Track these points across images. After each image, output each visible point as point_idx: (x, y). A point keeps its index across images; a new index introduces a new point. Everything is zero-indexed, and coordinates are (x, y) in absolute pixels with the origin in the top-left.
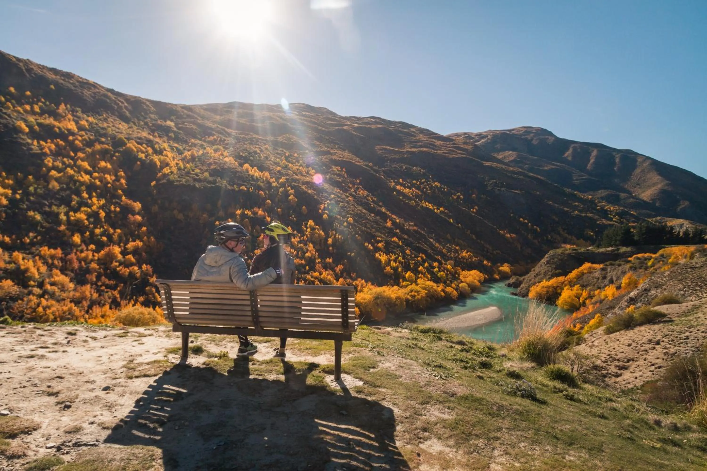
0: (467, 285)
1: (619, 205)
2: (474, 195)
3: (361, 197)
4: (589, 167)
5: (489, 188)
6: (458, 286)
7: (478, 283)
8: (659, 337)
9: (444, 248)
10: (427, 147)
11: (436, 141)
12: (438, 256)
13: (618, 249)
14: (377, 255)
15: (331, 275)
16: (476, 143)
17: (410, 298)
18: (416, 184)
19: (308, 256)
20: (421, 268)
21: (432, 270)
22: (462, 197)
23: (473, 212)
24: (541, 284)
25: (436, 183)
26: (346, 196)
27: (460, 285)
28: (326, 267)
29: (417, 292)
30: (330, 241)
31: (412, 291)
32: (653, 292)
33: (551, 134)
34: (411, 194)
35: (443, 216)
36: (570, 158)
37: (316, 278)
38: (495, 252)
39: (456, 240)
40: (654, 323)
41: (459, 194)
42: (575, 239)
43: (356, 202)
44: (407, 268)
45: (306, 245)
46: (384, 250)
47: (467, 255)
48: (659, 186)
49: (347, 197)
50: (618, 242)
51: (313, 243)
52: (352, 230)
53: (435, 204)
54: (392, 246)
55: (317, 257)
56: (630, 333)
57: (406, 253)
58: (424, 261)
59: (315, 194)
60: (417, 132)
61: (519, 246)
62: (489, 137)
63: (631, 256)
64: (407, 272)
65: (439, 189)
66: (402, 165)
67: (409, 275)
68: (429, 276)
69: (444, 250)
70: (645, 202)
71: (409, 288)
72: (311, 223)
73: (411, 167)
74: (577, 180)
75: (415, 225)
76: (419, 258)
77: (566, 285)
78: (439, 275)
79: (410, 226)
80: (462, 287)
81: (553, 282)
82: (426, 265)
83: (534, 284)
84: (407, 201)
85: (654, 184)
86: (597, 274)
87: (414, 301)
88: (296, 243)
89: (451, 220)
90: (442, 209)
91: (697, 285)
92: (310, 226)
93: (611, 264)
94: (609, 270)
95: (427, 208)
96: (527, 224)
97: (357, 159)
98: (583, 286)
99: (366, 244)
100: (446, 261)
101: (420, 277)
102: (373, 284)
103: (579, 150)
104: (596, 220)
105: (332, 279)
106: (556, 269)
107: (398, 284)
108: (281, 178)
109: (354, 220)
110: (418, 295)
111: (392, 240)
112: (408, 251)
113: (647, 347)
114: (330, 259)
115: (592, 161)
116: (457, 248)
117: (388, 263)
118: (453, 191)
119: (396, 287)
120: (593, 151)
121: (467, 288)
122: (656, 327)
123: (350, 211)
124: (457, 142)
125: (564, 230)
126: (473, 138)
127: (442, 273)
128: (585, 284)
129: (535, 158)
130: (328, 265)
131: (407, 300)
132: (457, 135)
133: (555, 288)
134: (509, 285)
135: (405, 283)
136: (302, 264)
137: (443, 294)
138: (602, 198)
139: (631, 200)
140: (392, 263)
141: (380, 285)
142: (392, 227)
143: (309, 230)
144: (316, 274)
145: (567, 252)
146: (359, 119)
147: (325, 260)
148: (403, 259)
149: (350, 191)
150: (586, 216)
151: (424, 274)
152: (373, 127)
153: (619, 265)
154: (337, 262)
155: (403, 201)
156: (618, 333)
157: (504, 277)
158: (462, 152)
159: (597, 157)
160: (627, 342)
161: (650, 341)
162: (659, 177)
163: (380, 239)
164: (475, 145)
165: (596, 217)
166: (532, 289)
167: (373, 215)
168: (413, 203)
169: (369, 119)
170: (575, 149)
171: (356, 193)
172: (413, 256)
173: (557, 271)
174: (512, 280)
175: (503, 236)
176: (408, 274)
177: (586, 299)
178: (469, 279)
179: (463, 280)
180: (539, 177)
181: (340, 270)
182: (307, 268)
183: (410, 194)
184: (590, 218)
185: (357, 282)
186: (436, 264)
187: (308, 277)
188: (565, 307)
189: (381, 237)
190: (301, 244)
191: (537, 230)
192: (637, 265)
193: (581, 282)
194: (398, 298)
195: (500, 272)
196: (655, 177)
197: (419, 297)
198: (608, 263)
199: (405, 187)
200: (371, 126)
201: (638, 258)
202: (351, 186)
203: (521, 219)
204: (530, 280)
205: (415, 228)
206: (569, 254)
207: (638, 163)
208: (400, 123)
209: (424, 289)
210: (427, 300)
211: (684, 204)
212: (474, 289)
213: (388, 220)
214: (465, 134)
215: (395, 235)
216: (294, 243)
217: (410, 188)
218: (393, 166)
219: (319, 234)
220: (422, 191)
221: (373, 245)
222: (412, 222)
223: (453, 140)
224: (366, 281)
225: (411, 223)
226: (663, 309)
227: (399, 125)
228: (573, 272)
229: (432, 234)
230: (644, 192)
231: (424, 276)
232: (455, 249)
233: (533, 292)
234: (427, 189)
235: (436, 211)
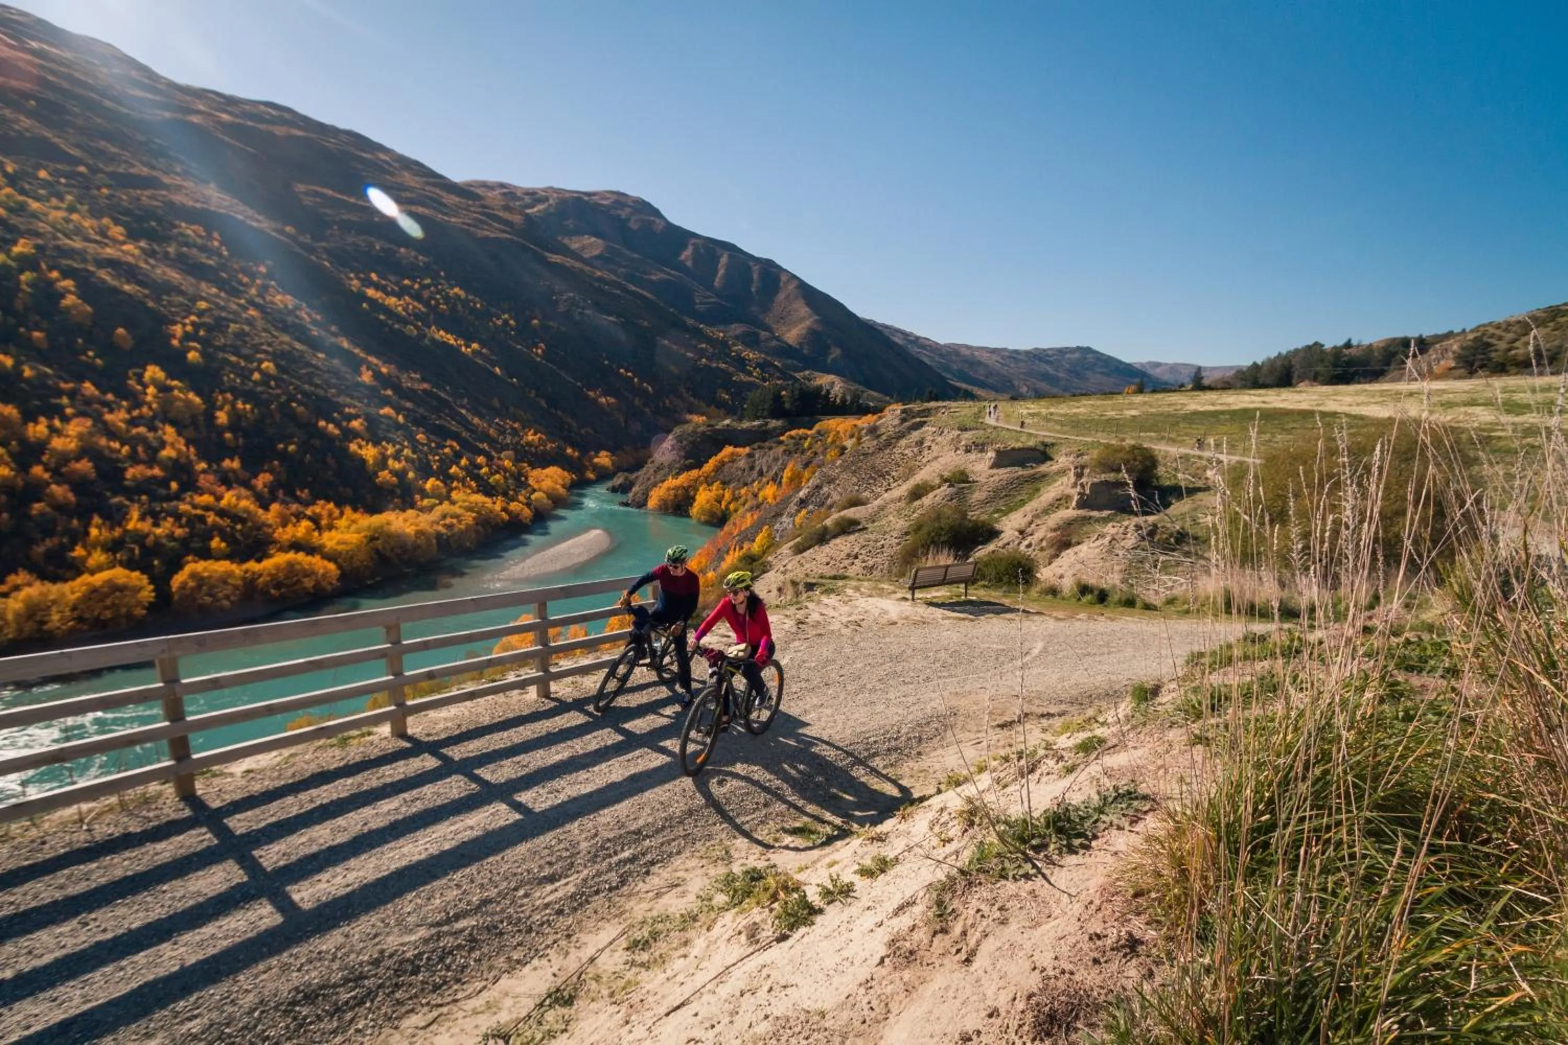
0: (544, 496)
1: (760, 352)
2: (536, 321)
3: (280, 311)
4: (717, 283)
5: (562, 308)
6: (529, 498)
7: (562, 491)
8: (856, 550)
9: (490, 426)
10: (423, 205)
11: (444, 194)
12: (482, 442)
13: (767, 424)
14: (353, 447)
15: (247, 498)
16: (529, 211)
17: (444, 531)
18: (412, 287)
19: (170, 459)
20: (454, 469)
21: (476, 471)
22: (512, 322)
23: (537, 354)
24: (666, 484)
25: (456, 290)
26: (240, 305)
27: (533, 497)
28: (227, 480)
29: (457, 516)
30: (222, 417)
31: (444, 517)
32: (825, 489)
33: (657, 213)
34: (404, 310)
35: (480, 362)
36: (689, 264)
37: (207, 508)
38: (583, 431)
39: (512, 409)
40: (850, 533)
41: (506, 316)
42: (703, 405)
43: (268, 321)
44: (425, 471)
45: (153, 429)
46: (367, 435)
47: (536, 438)
48: (808, 323)
49: (245, 309)
50: (766, 413)
51: (173, 423)
52: (279, 391)
53: (459, 334)
54: (383, 426)
55: (193, 457)
56: (826, 549)
57: (418, 441)
58: (458, 456)
59: (146, 296)
60: (396, 165)
61: (622, 419)
62: (551, 201)
63: (783, 434)
64: (427, 479)
65: (465, 303)
66: (372, 239)
67: (433, 486)
68: (473, 484)
69: (492, 431)
70: (790, 346)
71: (439, 510)
72: (153, 372)
73: (395, 248)
74: (701, 303)
75: (424, 380)
76: (447, 450)
77: (701, 484)
78: (491, 480)
79: (412, 380)
80: (537, 500)
81: (683, 479)
82: (464, 462)
83: (655, 485)
84: (397, 326)
85: (802, 320)
86: (742, 463)
87: (453, 535)
88: (122, 425)
89: (497, 370)
90: (475, 346)
91: (871, 477)
92: (154, 382)
93: (760, 448)
94: (757, 456)
95: (444, 342)
96: (632, 379)
97: (250, 212)
98: (725, 483)
99: (322, 423)
100: (499, 451)
101: (456, 488)
102: (355, 510)
103: (702, 251)
104: (732, 375)
105: (252, 507)
106: (686, 458)
107: (412, 506)
108: (15, 242)
109: (277, 366)
110: (460, 522)
111: (382, 412)
112: (420, 437)
113: (846, 562)
114: (232, 460)
115: (721, 272)
116: (516, 425)
117: (382, 462)
118: (493, 310)
119: (411, 513)
120: (721, 256)
121: (546, 501)
122: (852, 538)
123: (262, 344)
124: (487, 202)
125: (688, 390)
126: (520, 199)
127: (497, 476)
128: (727, 479)
129: (636, 256)
130: (231, 475)
131: (439, 535)
132: (485, 185)
133: (686, 489)
134: (614, 490)
135: (426, 502)
136: (154, 477)
137: (505, 516)
138: (737, 337)
139: (774, 343)
140: (390, 462)
141: (373, 510)
142: (374, 383)
143: (151, 390)
144: (207, 499)
145: (699, 430)
146: (231, 101)
147: (219, 465)
148: (414, 452)
149: (246, 292)
150: (718, 368)
151: (463, 481)
152: (280, 131)
153: (770, 449)
154: (253, 465)
155: (387, 325)
156: (811, 550)
157: (603, 476)
158: (502, 227)
159: (728, 267)
160: (825, 560)
161: (849, 555)
162: (807, 309)
163: (352, 411)
164: (527, 215)
165: (731, 369)
166: (652, 493)
167: (321, 355)
168: (410, 330)
169: (262, 108)
170: (696, 250)
171: (264, 299)
172: (433, 445)
173: (687, 462)
174: (618, 480)
175: (595, 401)
176: (431, 483)
177: (730, 503)
178: (547, 484)
179: (536, 487)
180: (645, 293)
181: (265, 486)
182: (174, 485)
183: (400, 309)
184: (722, 370)
185: (317, 509)
186: (481, 460)
187: (184, 507)
188: (703, 518)
189: (355, 407)
190: (137, 426)
191: (647, 390)
192: (792, 447)
193: (721, 477)
194: (420, 533)
195: (595, 468)
196: (800, 308)
197: (463, 527)
198: (755, 446)
199: (388, 294)
200: (271, 128)
201: (792, 437)
202: (246, 280)
203: (622, 371)
204: (649, 479)
205: (426, 386)
206: (703, 433)
207: (782, 284)
208: (349, 133)
209: (470, 509)
210: (477, 532)
211: (836, 352)
212: (558, 502)
213: (363, 369)
214: (502, 186)
215: (386, 402)
216: (114, 425)
217: (399, 296)
218: (350, 239)
219: (188, 403)
220: (427, 304)
221: (338, 425)
222: (415, 372)
223: (477, 197)
224: (338, 505)
225: (413, 375)
226: (851, 513)
227: (344, 138)
228: (711, 461)
229: (462, 397)
230: (789, 331)
231: (463, 485)
232: (512, 428)
233: (656, 497)
234: (437, 300)
235: (463, 349)
